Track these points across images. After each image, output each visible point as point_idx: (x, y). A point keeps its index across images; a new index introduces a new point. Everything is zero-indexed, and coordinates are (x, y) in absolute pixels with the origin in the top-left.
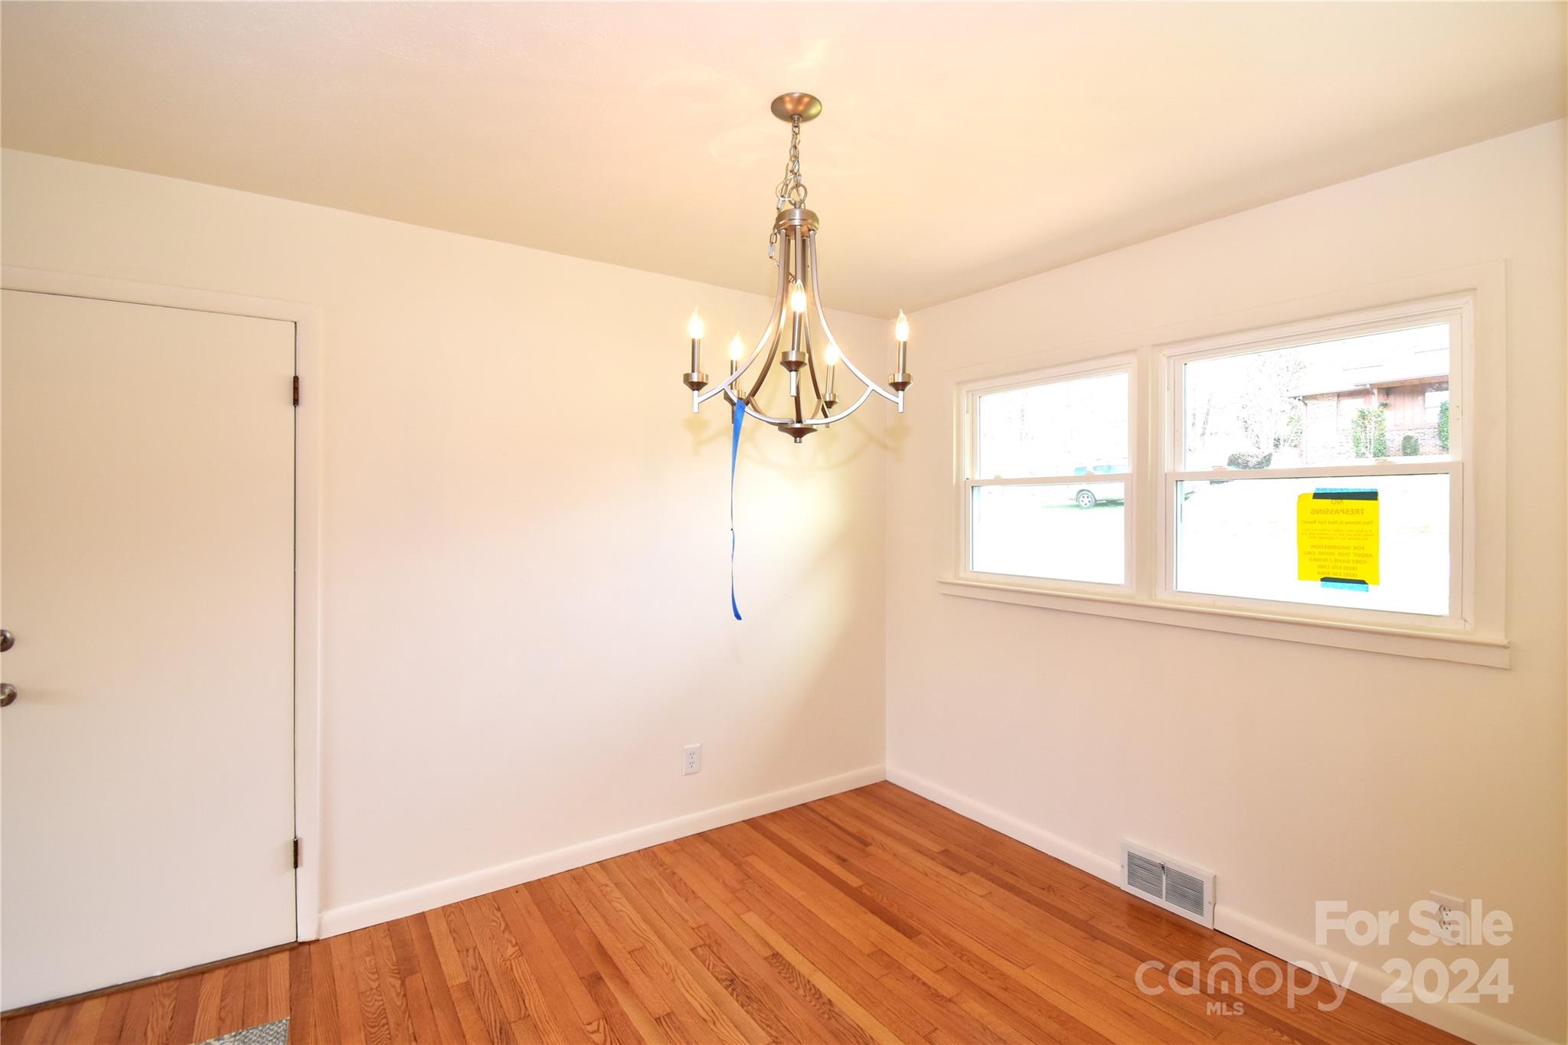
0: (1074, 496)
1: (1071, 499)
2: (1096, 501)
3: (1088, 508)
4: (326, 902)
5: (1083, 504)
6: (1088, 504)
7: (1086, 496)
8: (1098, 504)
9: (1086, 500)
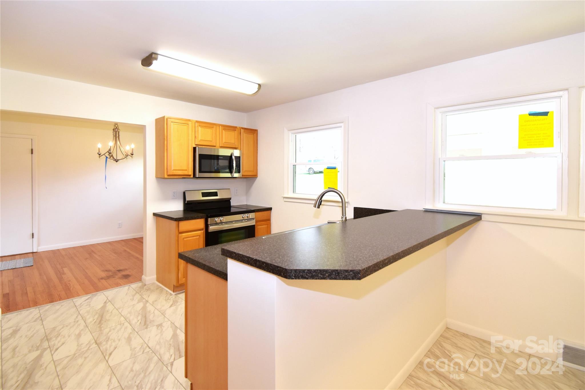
0: (308, 170)
1: (307, 171)
2: (314, 172)
3: (312, 174)
4: (39, 245)
5: (310, 173)
6: (312, 173)
7: (311, 170)
8: (315, 173)
9: (311, 172)
